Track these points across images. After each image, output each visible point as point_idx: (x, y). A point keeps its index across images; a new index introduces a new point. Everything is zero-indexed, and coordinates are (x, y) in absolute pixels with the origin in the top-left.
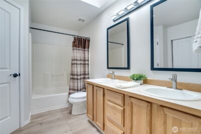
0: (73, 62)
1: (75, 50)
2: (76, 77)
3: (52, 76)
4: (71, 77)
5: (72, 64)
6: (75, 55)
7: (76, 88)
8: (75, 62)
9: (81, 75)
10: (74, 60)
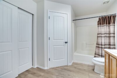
0: (98, 35)
1: (100, 27)
2: (100, 46)
3: (86, 44)
4: (97, 46)
5: (98, 37)
6: (100, 31)
7: (101, 54)
8: (100, 35)
9: (105, 45)
10: (99, 34)
